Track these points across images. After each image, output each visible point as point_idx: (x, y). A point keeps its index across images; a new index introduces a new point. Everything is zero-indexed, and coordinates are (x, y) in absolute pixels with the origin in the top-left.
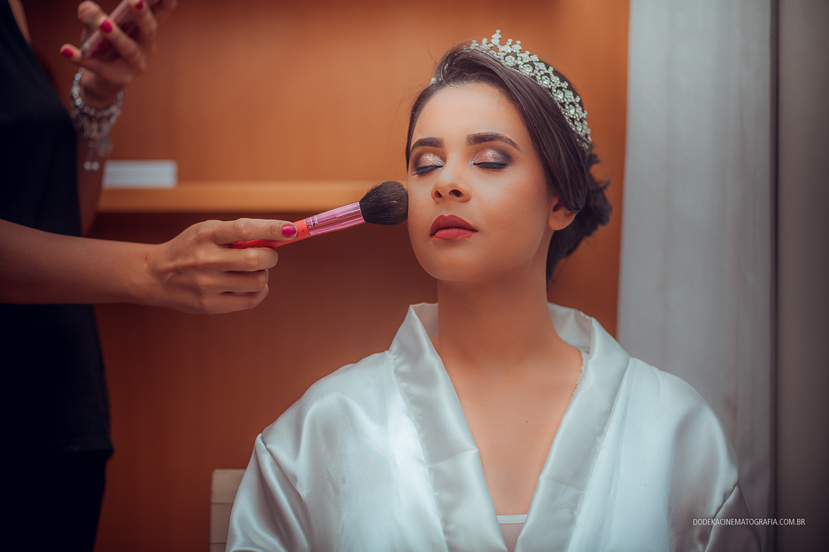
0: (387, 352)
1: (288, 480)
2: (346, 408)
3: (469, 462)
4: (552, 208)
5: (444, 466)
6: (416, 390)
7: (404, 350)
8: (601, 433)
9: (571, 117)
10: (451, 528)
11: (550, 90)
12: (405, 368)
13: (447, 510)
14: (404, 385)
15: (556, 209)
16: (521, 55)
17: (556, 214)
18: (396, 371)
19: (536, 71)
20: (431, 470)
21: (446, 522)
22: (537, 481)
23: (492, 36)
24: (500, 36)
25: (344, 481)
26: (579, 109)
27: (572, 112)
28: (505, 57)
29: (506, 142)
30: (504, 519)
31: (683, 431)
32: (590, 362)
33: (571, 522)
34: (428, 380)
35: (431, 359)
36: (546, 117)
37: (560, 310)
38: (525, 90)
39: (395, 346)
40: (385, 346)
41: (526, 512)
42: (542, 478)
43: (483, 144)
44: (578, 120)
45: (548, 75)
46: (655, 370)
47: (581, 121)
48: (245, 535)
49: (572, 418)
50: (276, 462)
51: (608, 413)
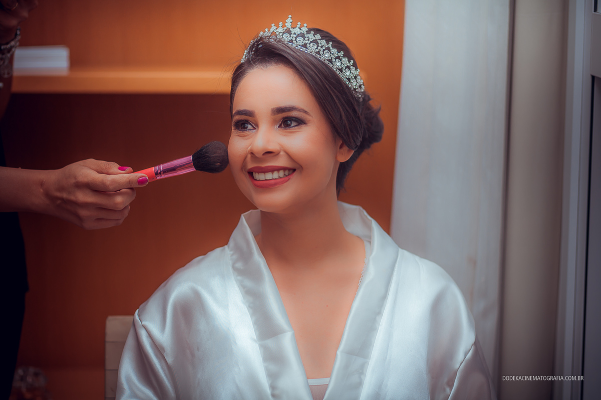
0: (226, 247)
1: (159, 349)
2: (197, 295)
3: (288, 342)
4: (339, 147)
5: (270, 343)
6: (249, 283)
7: (237, 249)
8: (379, 313)
9: (348, 77)
10: (277, 392)
11: (330, 61)
12: (239, 265)
13: (273, 377)
14: (239, 278)
15: (341, 147)
16: (308, 35)
17: (342, 150)
18: (233, 267)
19: (319, 48)
20: (261, 346)
21: (273, 387)
22: (336, 354)
23: (286, 21)
24: (291, 21)
25: (198, 349)
26: (353, 69)
27: (348, 74)
28: (296, 38)
29: (300, 111)
30: (312, 382)
31: (437, 306)
32: (371, 258)
33: (360, 384)
34: (256, 276)
35: (258, 259)
36: (328, 87)
37: (347, 206)
38: (312, 70)
39: (231, 242)
40: (225, 242)
41: (330, 376)
42: (339, 353)
43: (283, 114)
44: (353, 78)
45: (328, 49)
46: (417, 258)
47: (355, 77)
48: (131, 389)
49: (358, 304)
50: (150, 335)
51: (384, 298)
